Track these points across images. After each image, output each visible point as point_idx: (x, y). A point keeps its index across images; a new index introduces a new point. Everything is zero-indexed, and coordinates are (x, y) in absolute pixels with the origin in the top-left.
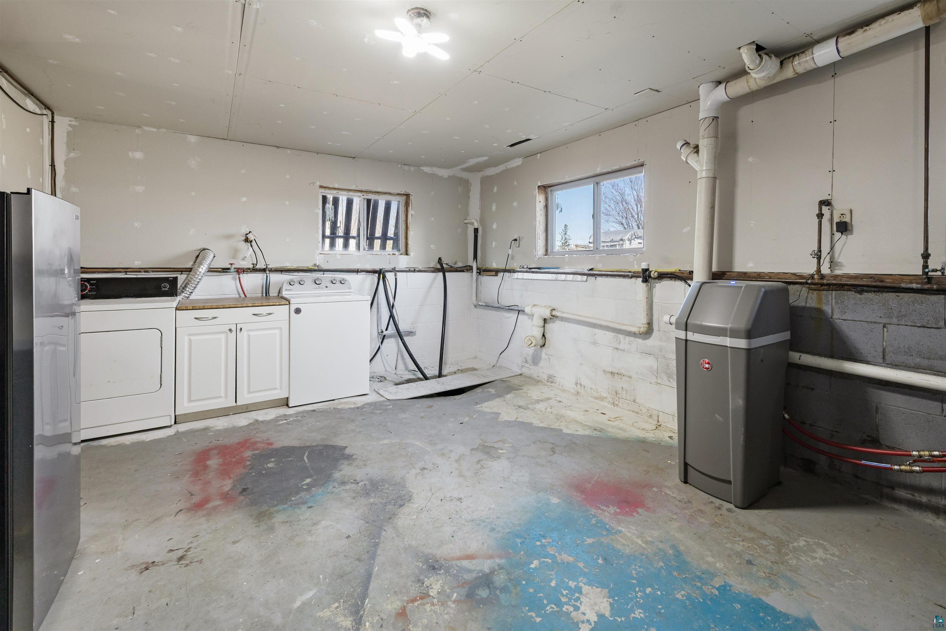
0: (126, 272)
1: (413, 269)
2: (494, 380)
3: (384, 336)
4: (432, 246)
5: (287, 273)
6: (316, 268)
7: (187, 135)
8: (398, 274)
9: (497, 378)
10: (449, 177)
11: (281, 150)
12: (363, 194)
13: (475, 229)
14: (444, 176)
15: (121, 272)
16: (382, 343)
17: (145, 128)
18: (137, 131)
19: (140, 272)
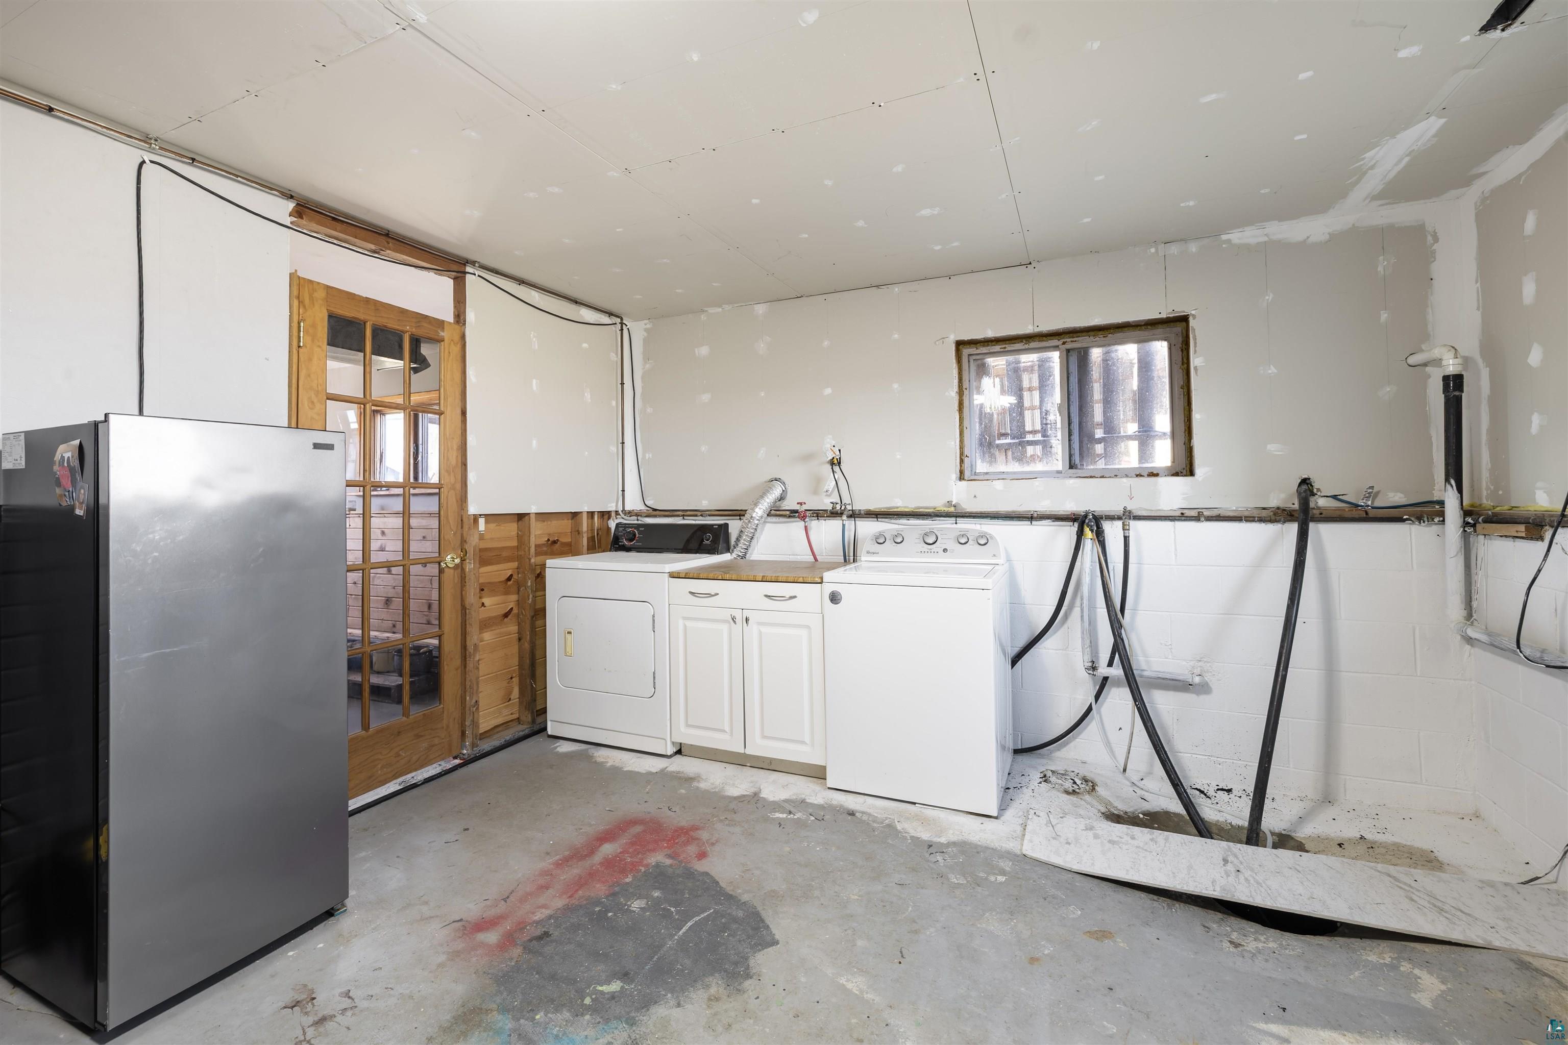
0: (683, 516)
1: (1194, 513)
2: (1480, 942)
3: (1106, 679)
4: (1271, 447)
5: (886, 520)
6: (952, 509)
7: (755, 306)
8: (1133, 524)
9: (1497, 943)
10: (1333, 237)
11: (884, 290)
12: (1062, 341)
13: (1446, 379)
14: (1312, 239)
15: (678, 516)
16: (1097, 697)
17: (711, 310)
18: (703, 317)
19: (696, 516)
